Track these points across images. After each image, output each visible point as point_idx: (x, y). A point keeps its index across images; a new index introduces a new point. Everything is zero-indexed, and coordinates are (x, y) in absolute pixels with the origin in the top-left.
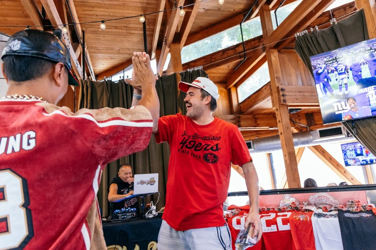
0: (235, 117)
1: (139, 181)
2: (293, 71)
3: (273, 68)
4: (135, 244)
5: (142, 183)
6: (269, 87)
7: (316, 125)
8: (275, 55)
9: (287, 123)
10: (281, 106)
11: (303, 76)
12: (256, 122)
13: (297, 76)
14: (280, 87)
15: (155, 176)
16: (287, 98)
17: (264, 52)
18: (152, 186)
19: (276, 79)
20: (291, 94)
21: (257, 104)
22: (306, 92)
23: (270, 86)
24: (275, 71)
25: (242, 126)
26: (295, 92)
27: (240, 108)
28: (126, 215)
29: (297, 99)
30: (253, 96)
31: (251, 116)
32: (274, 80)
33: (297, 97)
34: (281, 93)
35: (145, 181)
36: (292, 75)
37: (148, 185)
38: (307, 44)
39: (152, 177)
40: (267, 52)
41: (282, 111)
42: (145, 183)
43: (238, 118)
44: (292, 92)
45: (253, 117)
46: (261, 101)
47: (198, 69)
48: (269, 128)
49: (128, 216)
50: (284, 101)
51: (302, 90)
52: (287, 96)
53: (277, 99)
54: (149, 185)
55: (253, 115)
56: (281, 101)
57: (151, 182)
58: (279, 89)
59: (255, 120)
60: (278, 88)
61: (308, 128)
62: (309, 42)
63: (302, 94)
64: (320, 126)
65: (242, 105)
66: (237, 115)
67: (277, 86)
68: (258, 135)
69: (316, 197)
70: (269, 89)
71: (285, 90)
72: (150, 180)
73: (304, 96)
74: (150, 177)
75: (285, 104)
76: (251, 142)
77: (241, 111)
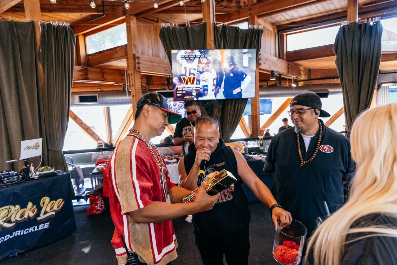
0: (82, 68)
1: (26, 146)
2: (146, 40)
3: (131, 35)
4: (28, 202)
5: (28, 148)
6: (124, 50)
7: (153, 84)
8: (134, 23)
9: (139, 87)
10: (135, 72)
11: (153, 46)
12: (103, 76)
13: (148, 45)
14: (137, 55)
15: (40, 141)
16: (141, 66)
17: (124, 16)
18: (37, 150)
19: (133, 46)
20: (144, 62)
21: (109, 62)
22: (155, 62)
23: (126, 49)
24: (133, 39)
25: (90, 79)
26: (147, 61)
27: (87, 59)
28: (11, 179)
29: (148, 68)
30: (106, 53)
31: (99, 70)
32: (132, 46)
33: (148, 66)
34: (137, 61)
35: (30, 146)
36: (145, 44)
37: (33, 150)
38: (169, 37)
39: (37, 142)
40: (126, 17)
41: (136, 77)
42: (31, 148)
43: (86, 70)
44: (145, 61)
45: (101, 70)
46: (115, 60)
47: (64, 25)
48: (114, 83)
49: (13, 179)
50: (139, 68)
51: (152, 61)
52: (141, 64)
53: (133, 65)
54: (35, 149)
55: (100, 68)
56: (136, 67)
57: (36, 147)
58: (135, 57)
59: (102, 74)
60: (134, 55)
61: (148, 87)
62: (171, 35)
63: (152, 64)
64: (156, 86)
65: (90, 57)
66: (85, 67)
67: (134, 53)
68: (101, 87)
69: (162, 150)
70: (124, 51)
71: (140, 58)
72: (35, 145)
73: (153, 65)
74: (35, 143)
75: (139, 71)
76: (97, 95)
77: (89, 63)
